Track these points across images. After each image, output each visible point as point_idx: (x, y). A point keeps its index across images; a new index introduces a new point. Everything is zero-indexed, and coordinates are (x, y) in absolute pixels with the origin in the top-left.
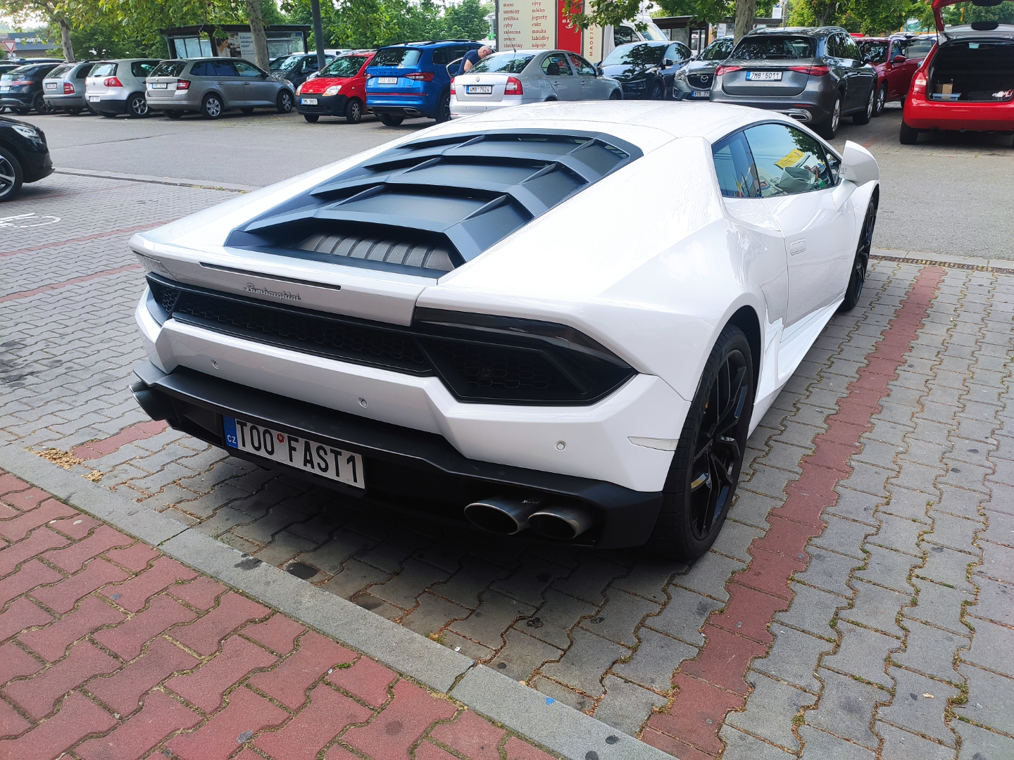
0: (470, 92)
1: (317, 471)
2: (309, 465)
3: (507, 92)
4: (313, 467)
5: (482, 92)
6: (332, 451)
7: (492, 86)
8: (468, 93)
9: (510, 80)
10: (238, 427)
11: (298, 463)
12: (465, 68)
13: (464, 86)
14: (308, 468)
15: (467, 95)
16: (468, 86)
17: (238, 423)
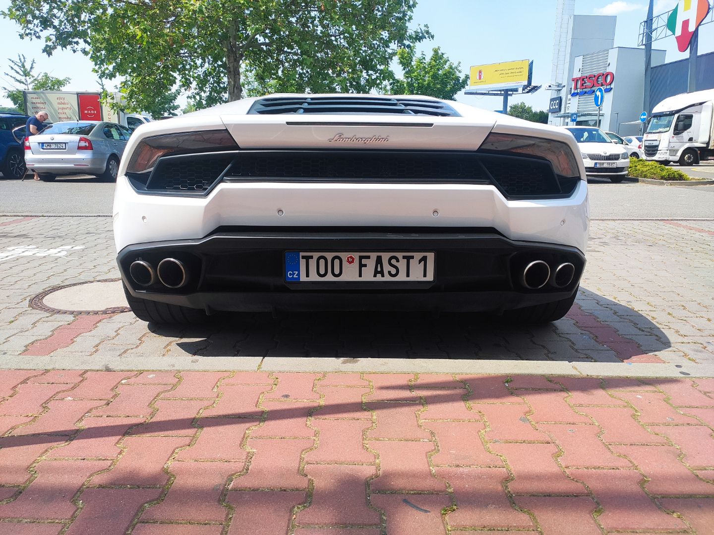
0: (45, 148)
1: (387, 278)
2: (379, 275)
3: (80, 148)
4: (383, 276)
5: (56, 148)
6: (404, 257)
7: (65, 143)
8: (42, 148)
9: (81, 140)
10: (303, 262)
11: (368, 275)
12: (31, 131)
13: (39, 143)
14: (379, 278)
15: (42, 150)
16: (43, 144)
17: (303, 257)
